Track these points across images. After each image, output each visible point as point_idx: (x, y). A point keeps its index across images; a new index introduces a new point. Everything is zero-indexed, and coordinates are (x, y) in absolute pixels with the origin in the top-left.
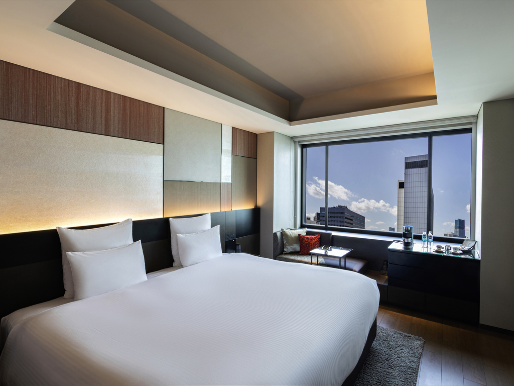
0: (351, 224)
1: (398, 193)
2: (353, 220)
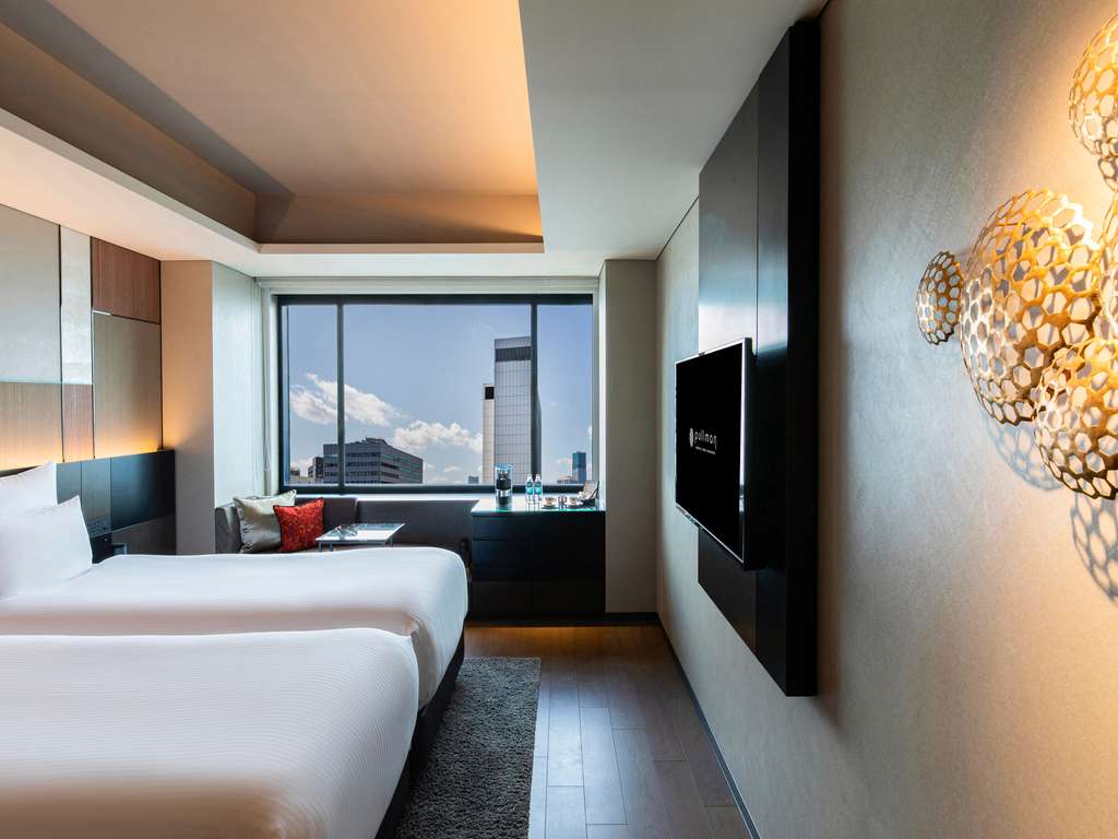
0: (393, 476)
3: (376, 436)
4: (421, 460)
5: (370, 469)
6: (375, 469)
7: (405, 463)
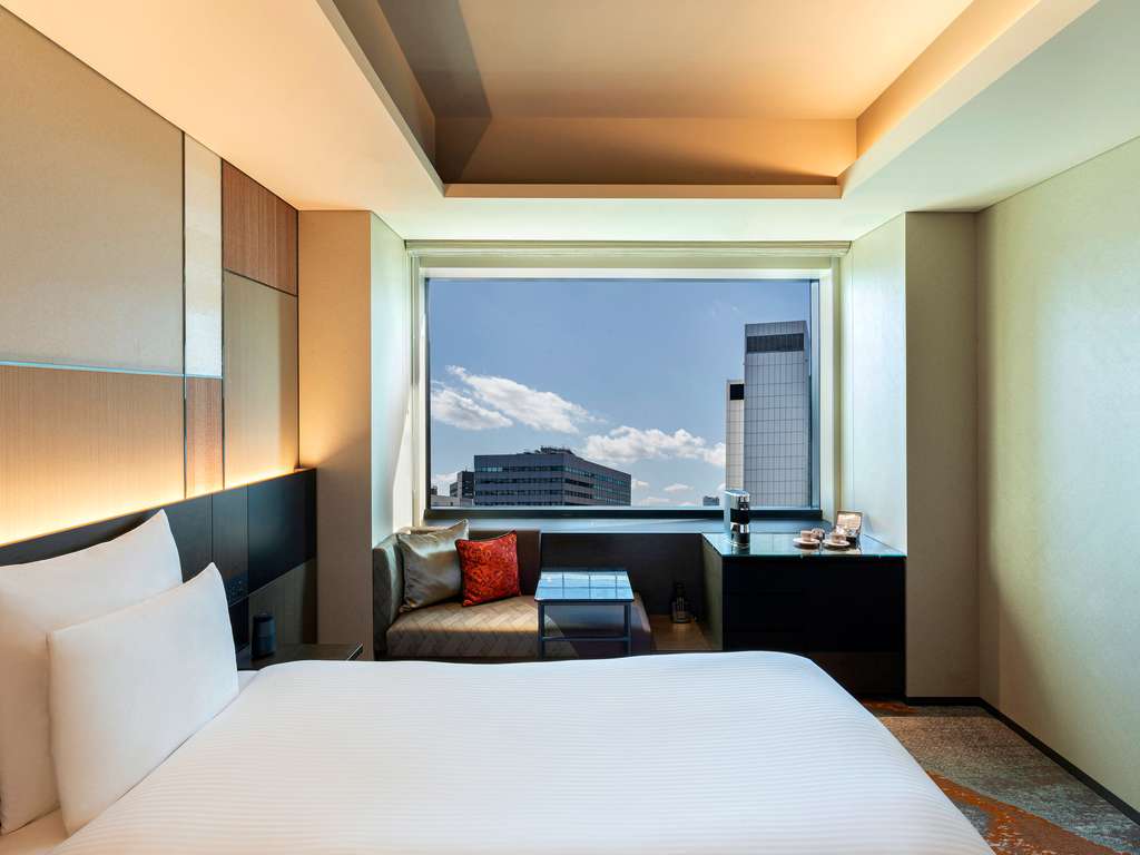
1: (729, 411)
2: (592, 486)
3: (558, 446)
4: (628, 477)
5: (547, 486)
6: (555, 486)
7: (604, 479)
